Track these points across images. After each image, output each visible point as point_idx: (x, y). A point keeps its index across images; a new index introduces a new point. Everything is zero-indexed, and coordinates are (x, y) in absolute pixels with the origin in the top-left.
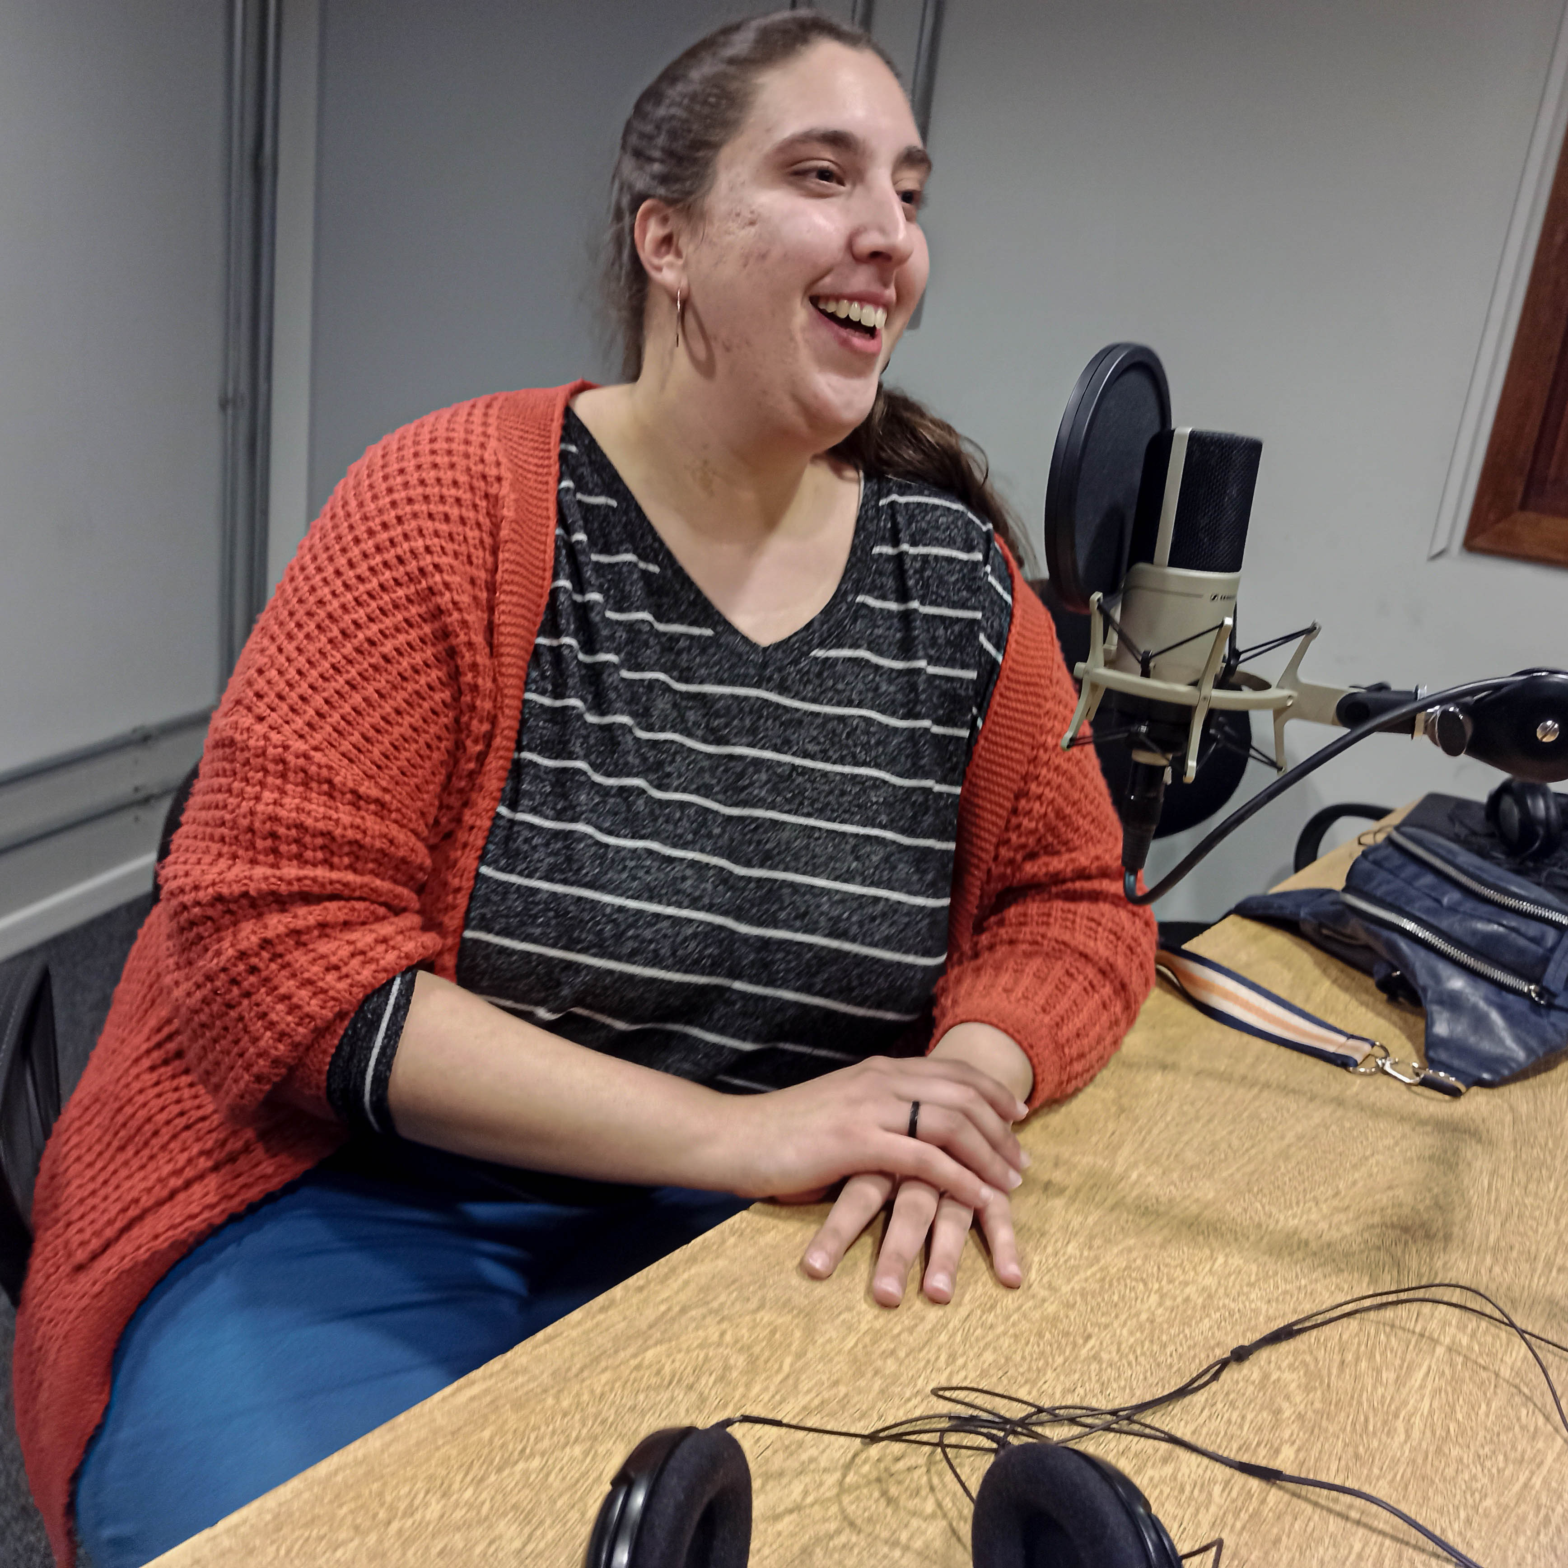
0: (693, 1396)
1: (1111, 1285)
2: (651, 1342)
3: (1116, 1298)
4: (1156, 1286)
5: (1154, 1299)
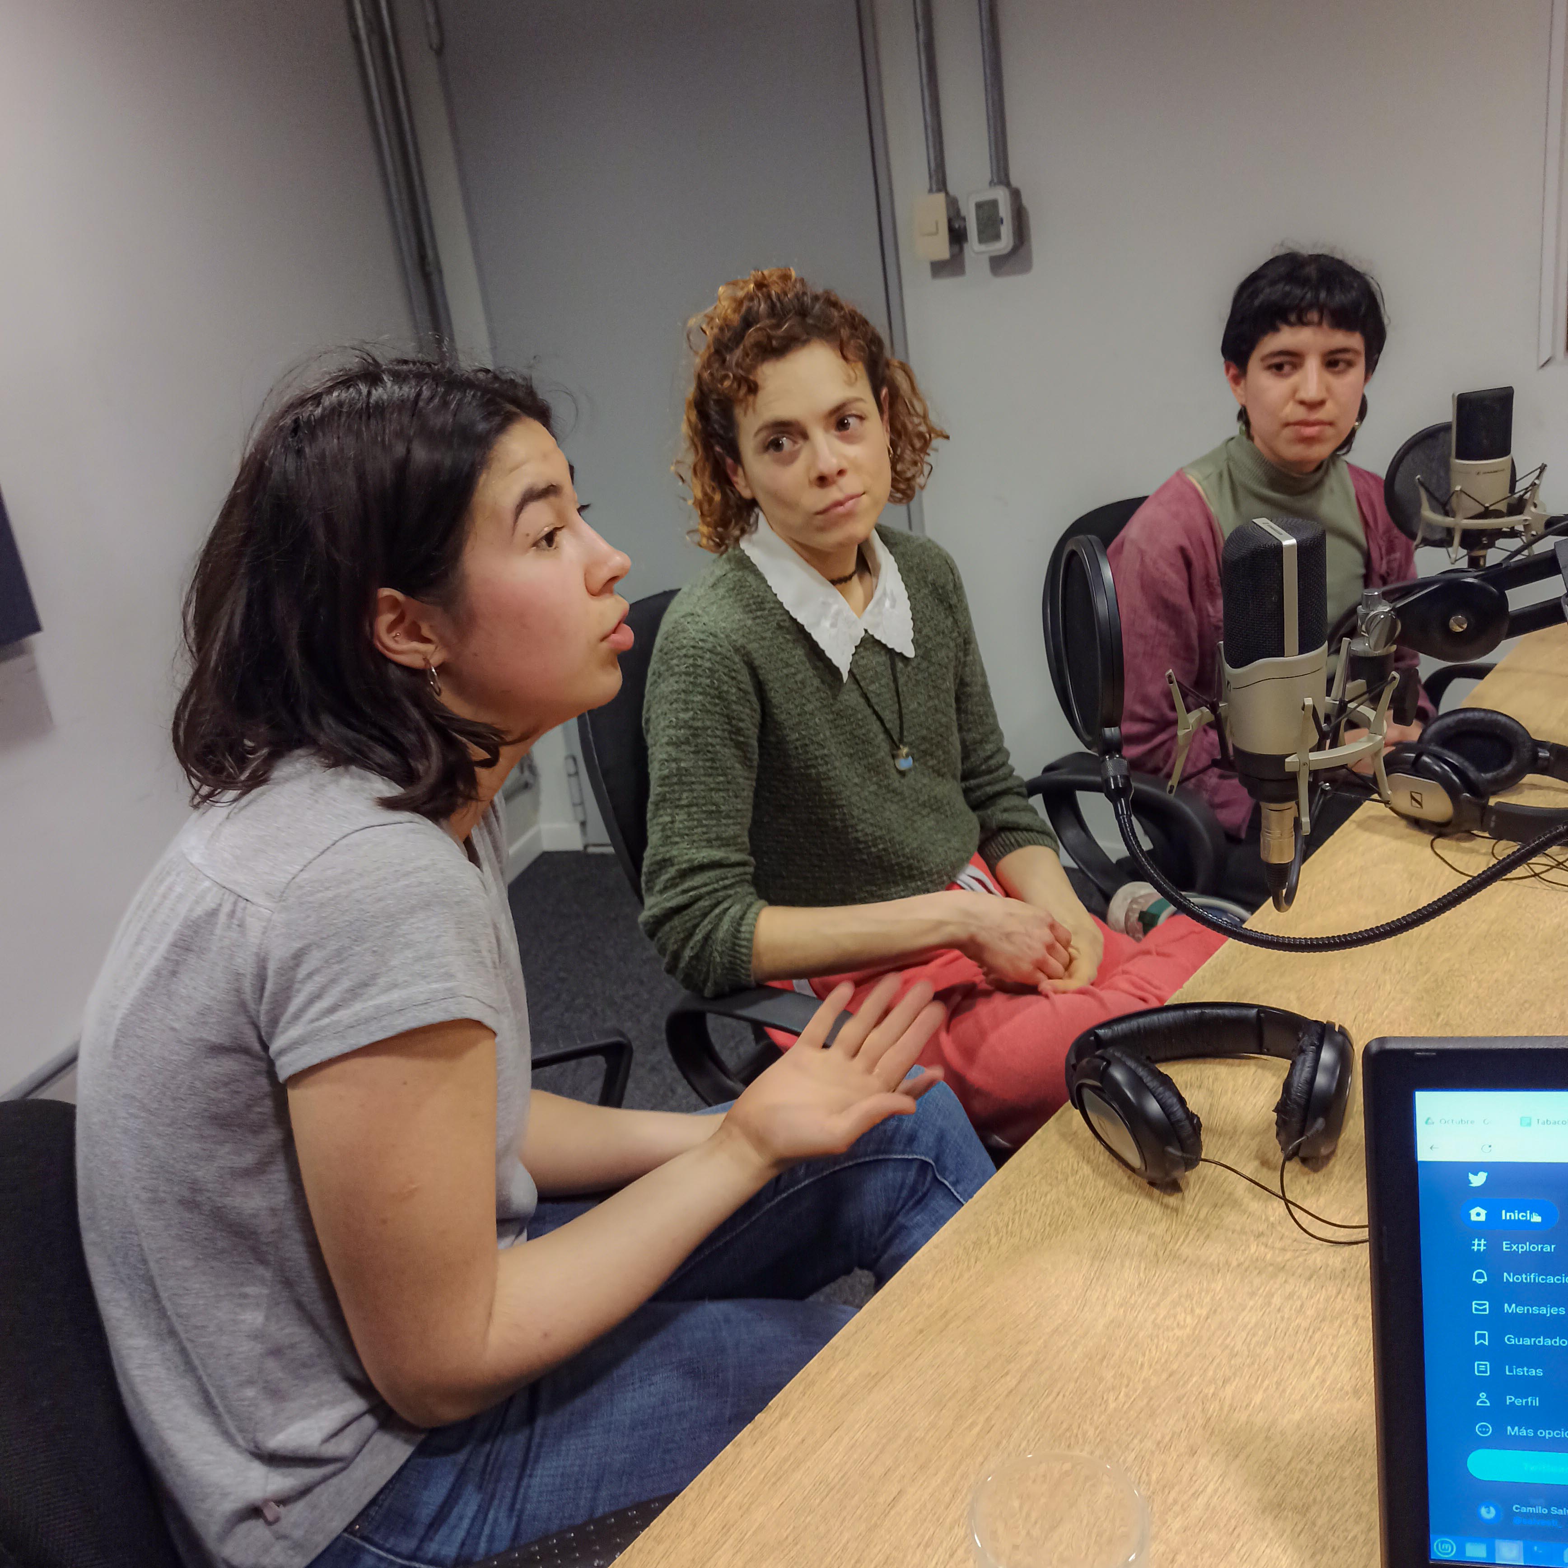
1: (1443, 983)
3: (1448, 989)
4: (1474, 977)
5: (1474, 984)
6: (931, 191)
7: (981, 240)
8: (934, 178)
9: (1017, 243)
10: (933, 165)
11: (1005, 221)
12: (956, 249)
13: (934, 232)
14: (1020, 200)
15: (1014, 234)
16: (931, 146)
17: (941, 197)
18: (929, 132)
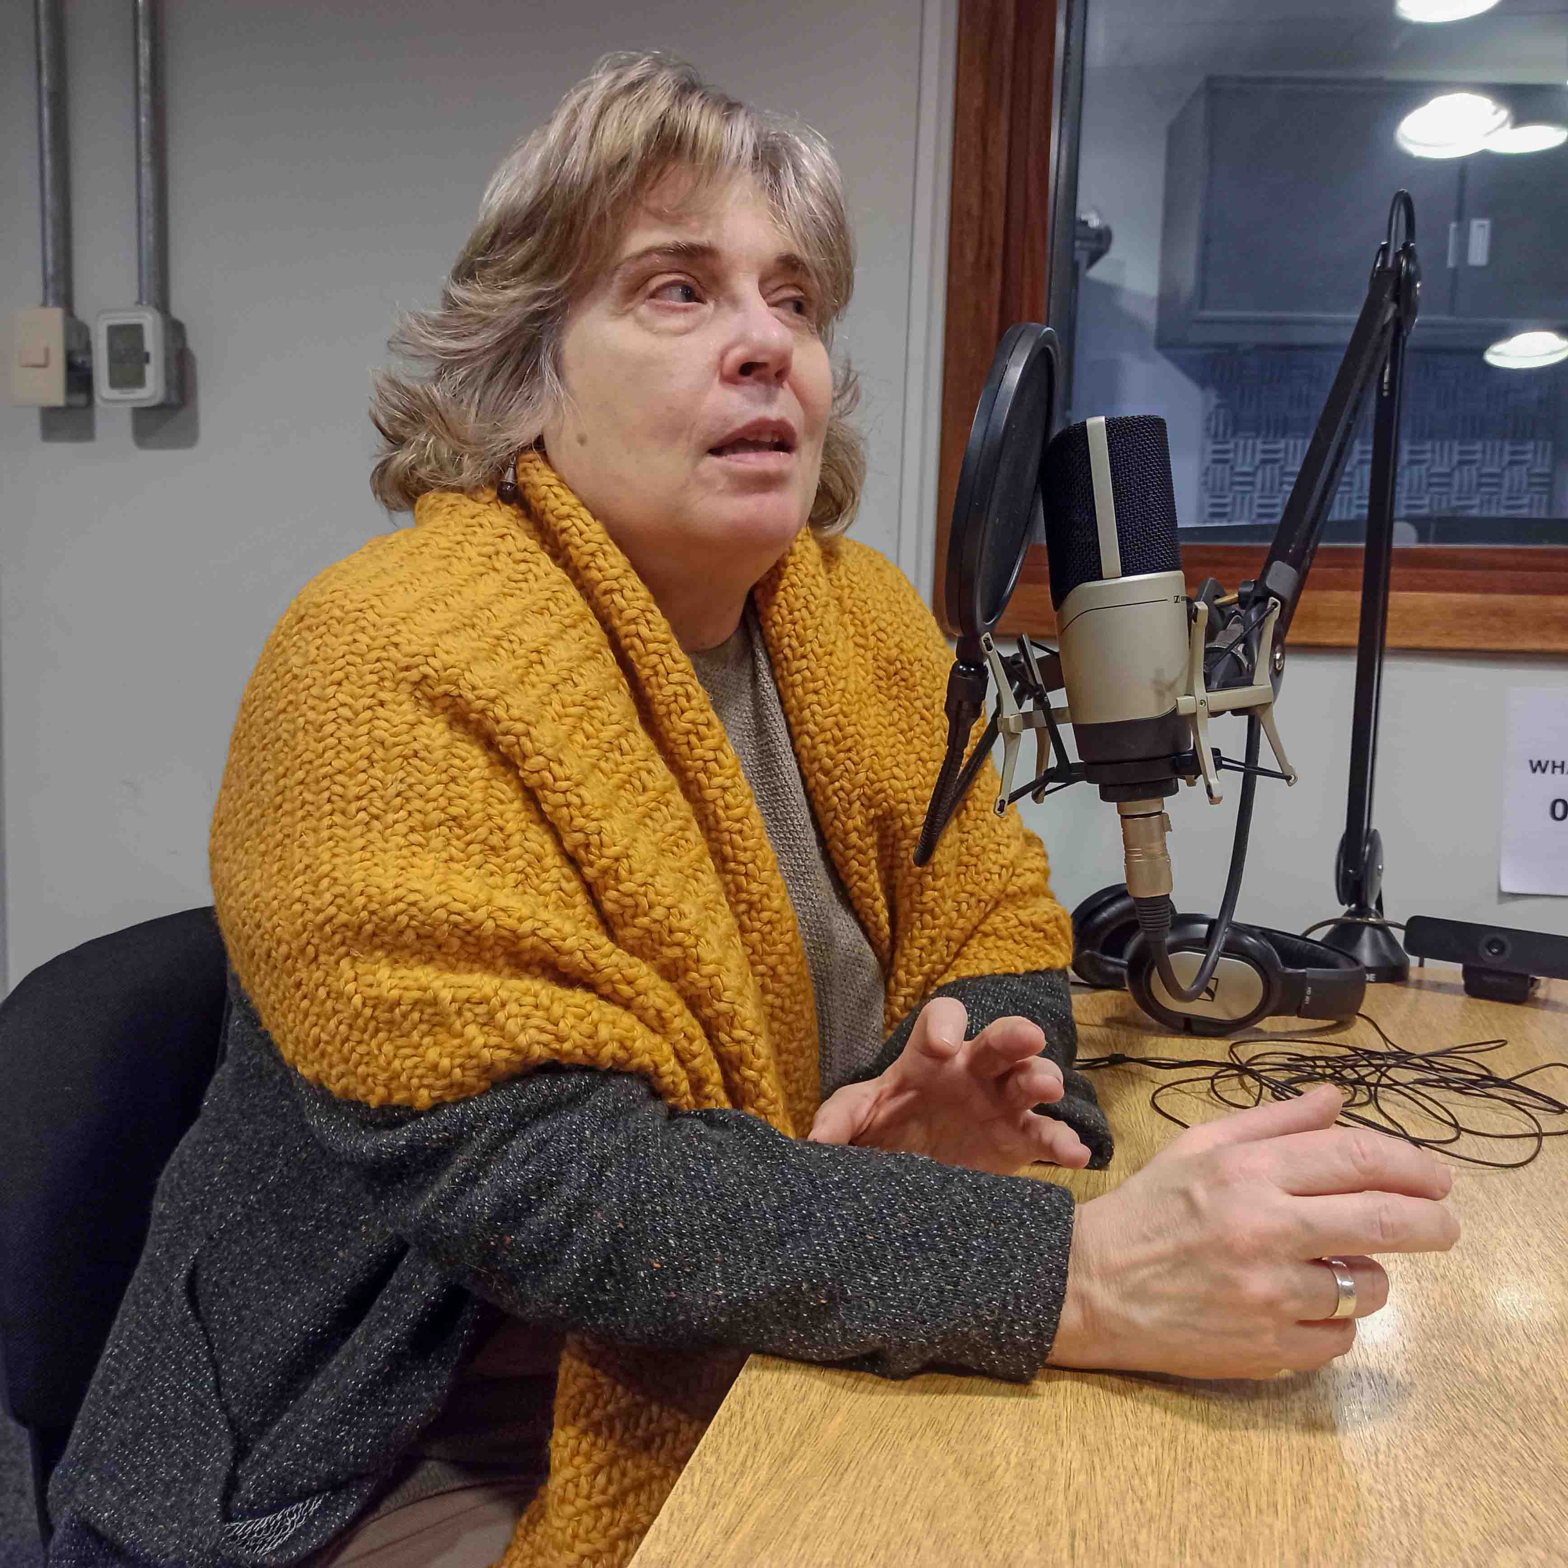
6: (44, 304)
7: (114, 384)
8: (51, 286)
9: (174, 399)
10: (50, 270)
11: (152, 359)
12: (80, 399)
13: (41, 361)
14: (183, 339)
15: (168, 383)
16: (49, 241)
17: (56, 314)
18: (48, 221)
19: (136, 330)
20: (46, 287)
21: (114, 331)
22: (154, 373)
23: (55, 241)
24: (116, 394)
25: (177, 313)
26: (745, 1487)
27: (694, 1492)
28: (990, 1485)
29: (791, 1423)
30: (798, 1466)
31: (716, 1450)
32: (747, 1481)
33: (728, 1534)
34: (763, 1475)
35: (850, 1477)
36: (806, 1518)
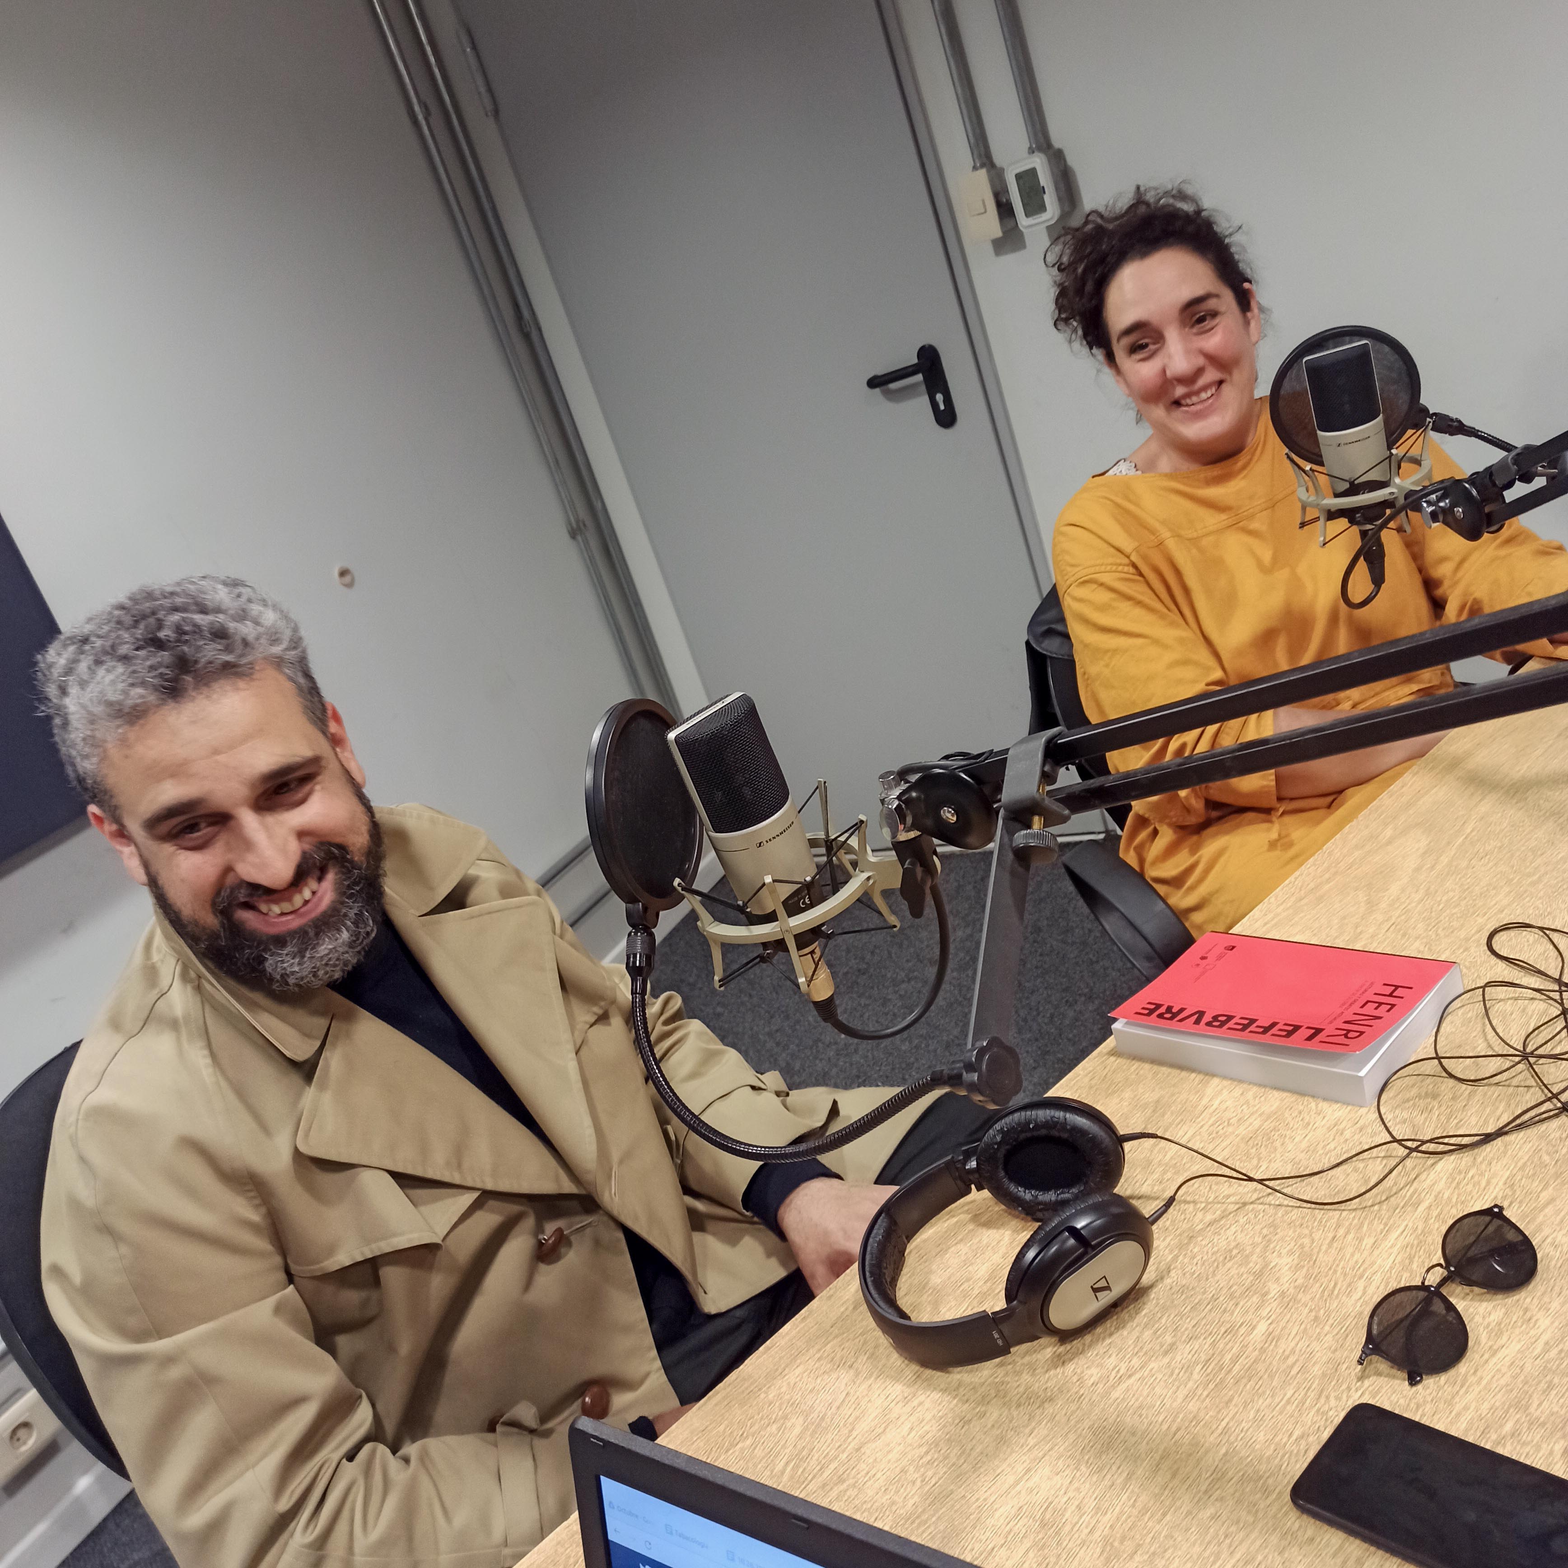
0: (852, 1372)
2: (830, 1338)
6: (974, 168)
7: (1028, 213)
8: (976, 154)
9: (1067, 209)
10: (972, 141)
11: (1046, 190)
12: (1010, 224)
13: (983, 211)
14: (1065, 161)
15: (1060, 199)
16: (967, 120)
17: (983, 173)
18: (963, 106)
19: (1033, 172)
20: (972, 154)
21: (1019, 177)
22: (1050, 199)
23: (970, 118)
24: (1031, 221)
25: (1057, 143)
26: (1280, 910)
27: (1261, 911)
28: (1374, 908)
29: (1312, 885)
30: (1303, 902)
31: (1276, 897)
32: (1282, 907)
33: (1266, 924)
34: (1290, 904)
35: (1321, 905)
36: (1296, 919)
